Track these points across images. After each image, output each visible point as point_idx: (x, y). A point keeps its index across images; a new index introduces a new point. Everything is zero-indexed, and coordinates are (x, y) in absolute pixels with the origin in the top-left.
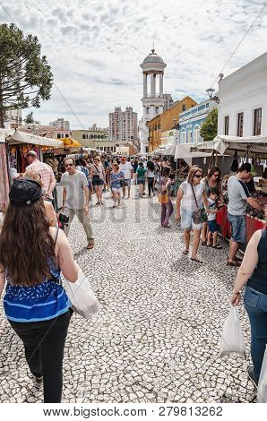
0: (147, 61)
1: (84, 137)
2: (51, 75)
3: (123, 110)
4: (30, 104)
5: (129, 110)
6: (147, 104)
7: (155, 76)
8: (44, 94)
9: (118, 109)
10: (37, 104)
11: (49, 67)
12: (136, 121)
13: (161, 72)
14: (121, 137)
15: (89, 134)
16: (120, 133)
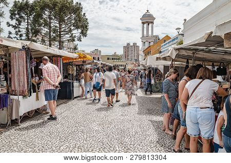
0: (144, 16)
1: (108, 59)
2: (88, 23)
3: (132, 44)
4: (76, 39)
5: (135, 44)
6: (144, 41)
7: (148, 24)
8: (84, 34)
9: (128, 44)
10: (80, 40)
11: (87, 19)
12: (138, 51)
13: (152, 23)
14: (130, 59)
15: (111, 57)
16: (129, 57)
